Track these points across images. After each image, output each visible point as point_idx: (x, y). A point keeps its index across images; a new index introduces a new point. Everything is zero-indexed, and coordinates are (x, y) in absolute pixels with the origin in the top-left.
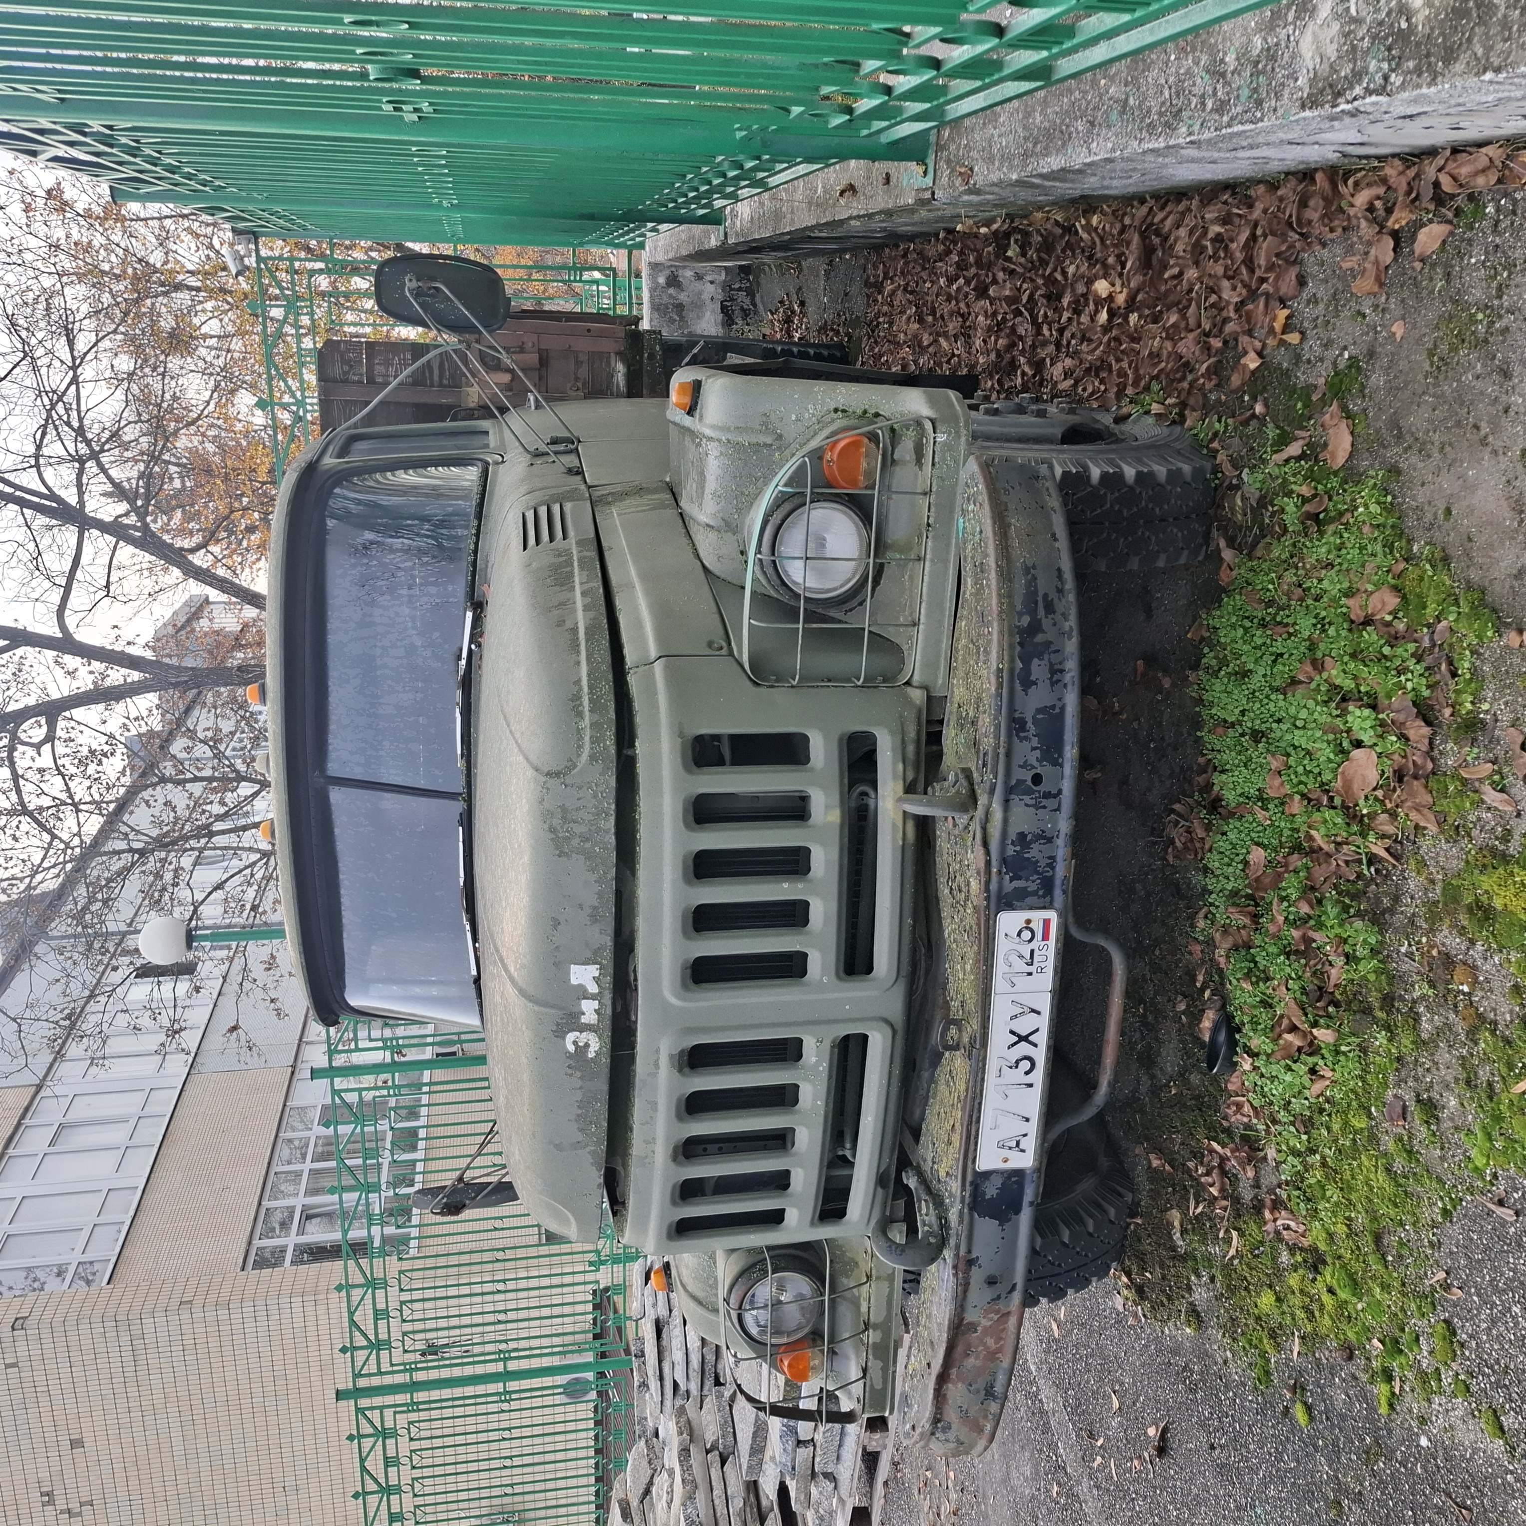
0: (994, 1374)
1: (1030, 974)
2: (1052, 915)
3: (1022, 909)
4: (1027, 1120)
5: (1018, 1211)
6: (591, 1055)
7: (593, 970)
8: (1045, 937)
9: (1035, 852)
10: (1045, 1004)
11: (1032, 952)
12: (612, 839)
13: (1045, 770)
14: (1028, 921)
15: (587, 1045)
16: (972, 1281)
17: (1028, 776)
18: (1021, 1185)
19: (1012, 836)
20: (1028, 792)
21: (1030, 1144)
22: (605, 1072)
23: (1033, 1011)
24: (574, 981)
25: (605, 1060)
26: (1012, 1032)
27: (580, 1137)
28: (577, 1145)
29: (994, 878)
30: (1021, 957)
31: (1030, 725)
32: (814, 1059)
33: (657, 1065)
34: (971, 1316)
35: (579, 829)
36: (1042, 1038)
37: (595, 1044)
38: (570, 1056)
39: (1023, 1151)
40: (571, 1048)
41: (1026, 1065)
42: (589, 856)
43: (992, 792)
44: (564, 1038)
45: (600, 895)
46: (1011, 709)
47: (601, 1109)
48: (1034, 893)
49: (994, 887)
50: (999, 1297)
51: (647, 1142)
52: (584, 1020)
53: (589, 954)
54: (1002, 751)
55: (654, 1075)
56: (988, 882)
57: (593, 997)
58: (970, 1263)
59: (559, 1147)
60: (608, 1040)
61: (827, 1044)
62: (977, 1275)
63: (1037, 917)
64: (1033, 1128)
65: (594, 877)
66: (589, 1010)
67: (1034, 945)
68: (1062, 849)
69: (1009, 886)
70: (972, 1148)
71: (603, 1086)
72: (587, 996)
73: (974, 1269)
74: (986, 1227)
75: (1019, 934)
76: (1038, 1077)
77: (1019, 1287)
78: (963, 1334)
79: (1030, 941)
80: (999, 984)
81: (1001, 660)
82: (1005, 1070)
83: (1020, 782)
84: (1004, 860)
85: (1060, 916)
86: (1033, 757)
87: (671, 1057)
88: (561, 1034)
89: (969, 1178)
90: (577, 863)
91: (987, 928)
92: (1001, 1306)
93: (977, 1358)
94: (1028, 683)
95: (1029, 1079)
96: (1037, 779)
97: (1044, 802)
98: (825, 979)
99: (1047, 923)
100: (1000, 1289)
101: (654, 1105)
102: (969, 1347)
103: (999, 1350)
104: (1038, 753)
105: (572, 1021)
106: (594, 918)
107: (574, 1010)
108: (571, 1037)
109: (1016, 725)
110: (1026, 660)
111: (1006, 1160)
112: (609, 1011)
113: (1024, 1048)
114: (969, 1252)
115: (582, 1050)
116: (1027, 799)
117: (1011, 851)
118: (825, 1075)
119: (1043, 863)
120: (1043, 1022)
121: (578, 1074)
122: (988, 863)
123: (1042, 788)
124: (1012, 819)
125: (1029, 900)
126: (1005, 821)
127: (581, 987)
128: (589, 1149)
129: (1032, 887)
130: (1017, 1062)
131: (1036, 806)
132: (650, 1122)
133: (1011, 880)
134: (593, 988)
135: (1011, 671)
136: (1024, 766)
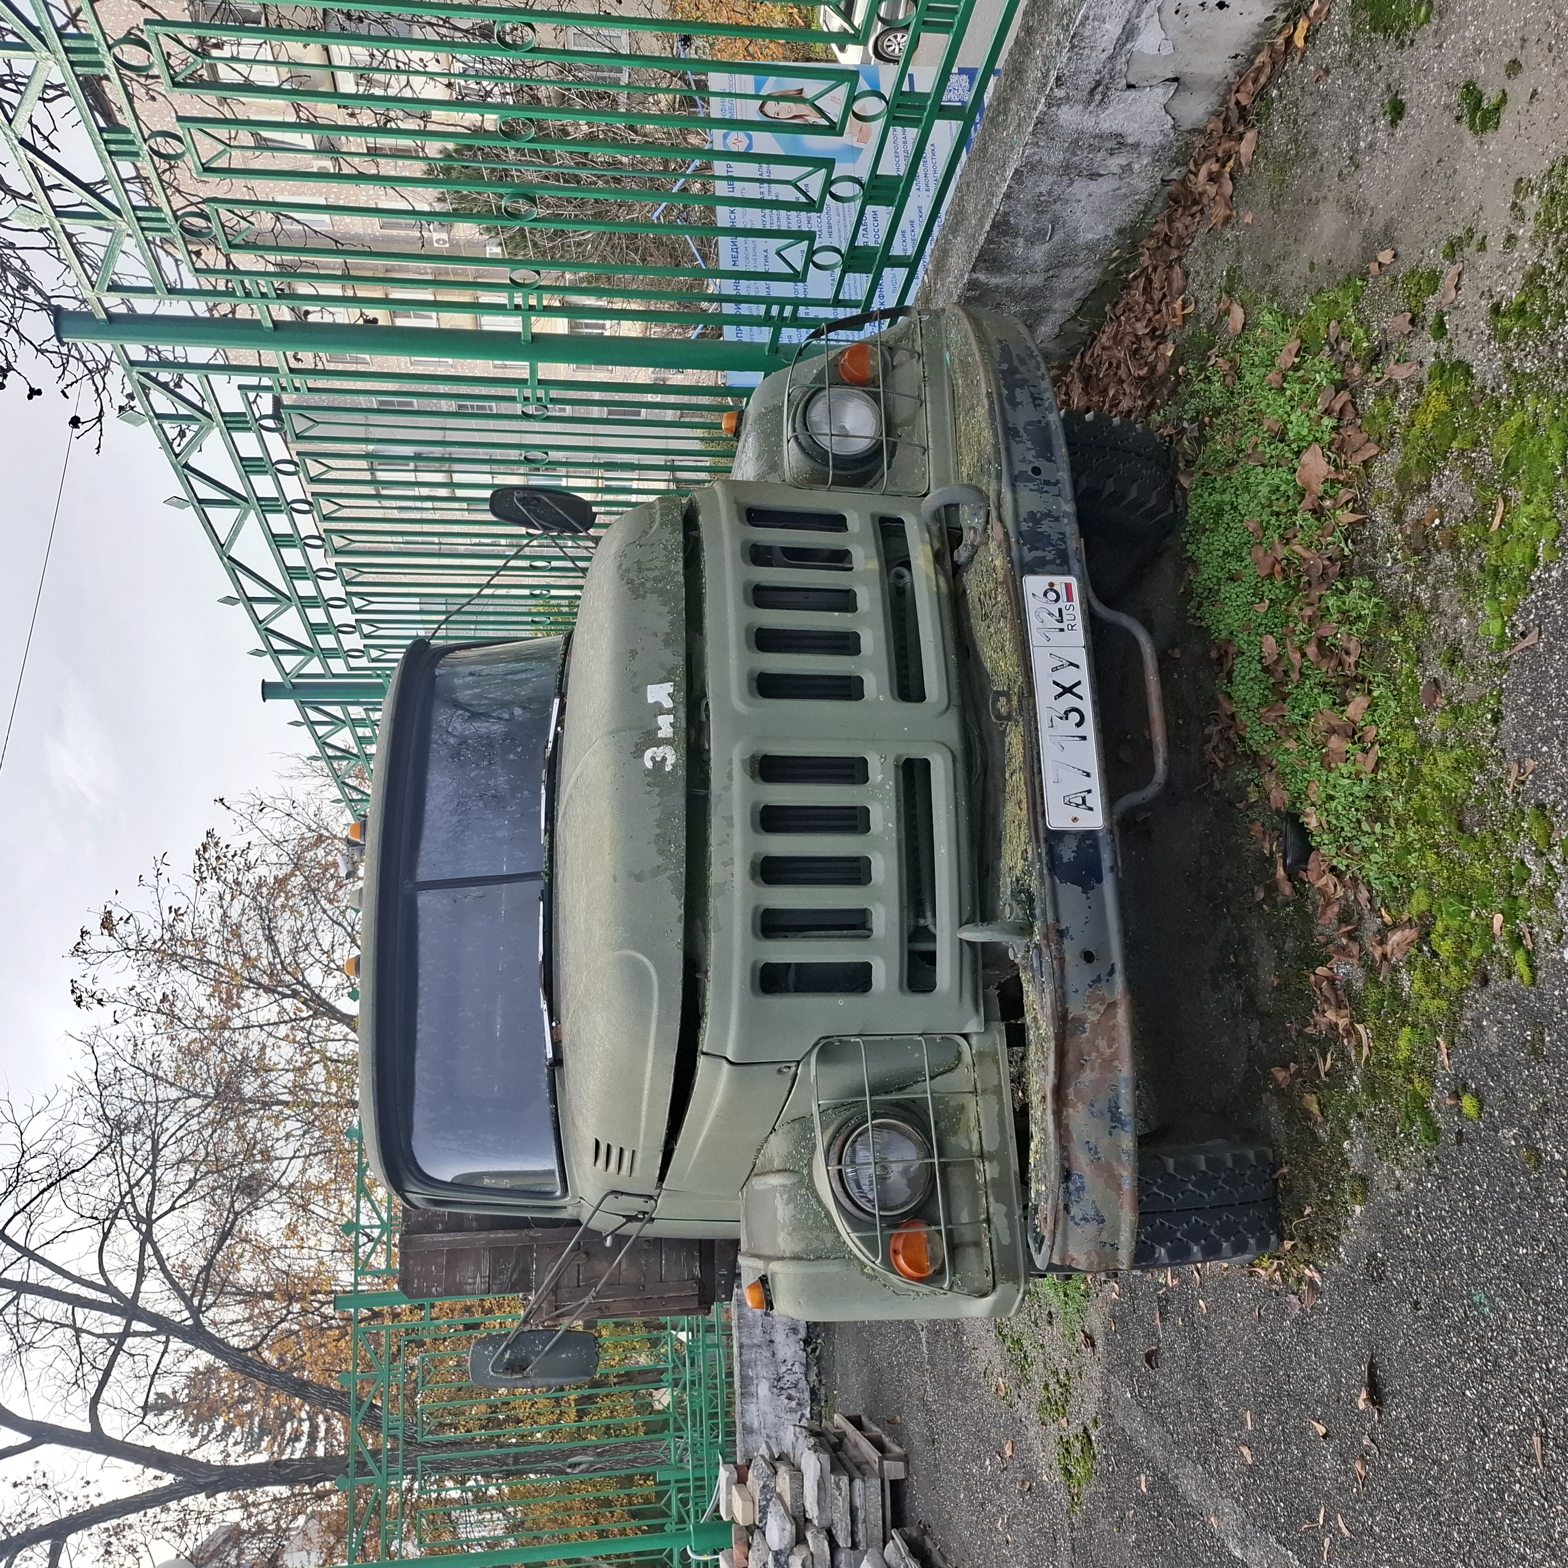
0: (1115, 1088)
1: (1062, 630)
2: (1072, 580)
3: (1043, 573)
4: (1088, 775)
5: (1100, 880)
6: (668, 768)
7: (668, 687)
8: (1070, 598)
9: (1046, 527)
10: (1081, 657)
11: (1060, 610)
12: (681, 579)
13: (1041, 463)
14: (1051, 584)
15: (664, 759)
16: (1067, 957)
17: (1028, 469)
18: (1096, 847)
19: (1023, 515)
20: (1031, 480)
21: (1096, 800)
22: (682, 785)
23: (1071, 664)
24: (651, 700)
25: (681, 772)
26: (1055, 683)
27: (660, 861)
28: (657, 871)
29: (1014, 546)
30: (1050, 614)
31: (1022, 432)
32: (880, 777)
33: (730, 777)
34: (1074, 1010)
35: (651, 575)
36: (1085, 690)
37: (670, 757)
38: (648, 773)
39: (1091, 809)
40: (649, 764)
41: (1074, 717)
42: (661, 592)
43: (999, 477)
44: (642, 756)
45: (672, 623)
46: (1005, 422)
47: (679, 824)
48: (1052, 562)
49: (1015, 554)
50: (1098, 980)
51: (725, 864)
52: (661, 734)
53: (664, 674)
54: (1002, 447)
55: (727, 788)
56: (1009, 549)
57: (668, 712)
58: (1061, 934)
59: (639, 877)
60: (683, 752)
61: (891, 763)
62: (1072, 949)
63: (1060, 581)
64: (1095, 783)
65: (667, 609)
66: (665, 725)
67: (1062, 603)
68: (1070, 527)
69: (1029, 556)
70: (1039, 800)
71: (679, 801)
72: (662, 711)
73: (1067, 942)
74: (1070, 893)
75: (1045, 594)
76: (1089, 728)
77: (1119, 966)
78: (1072, 1036)
79: (1057, 600)
80: (1035, 637)
81: (989, 385)
82: (1056, 720)
83: (1022, 473)
84: (1020, 534)
85: (1079, 580)
86: (1030, 455)
87: (743, 761)
88: (638, 753)
89: (1042, 835)
90: (652, 599)
91: (1015, 588)
92: (1103, 991)
93: (1092, 1070)
94: (1014, 404)
95: (1081, 731)
96: (1036, 471)
97: (1046, 488)
98: (881, 698)
99: (1068, 587)
100: (1099, 967)
101: (729, 820)
102: (1081, 1055)
103: (1114, 1057)
104: (1033, 452)
105: (651, 738)
106: (667, 643)
107: (652, 727)
108: (649, 754)
109: (1010, 432)
110: (1011, 387)
111: (1075, 820)
112: (683, 724)
113: (1069, 701)
114: (1058, 920)
115: (659, 764)
116: (1030, 485)
117: (1025, 527)
118: (892, 794)
119: (1055, 537)
120: (1083, 675)
121: (657, 790)
122: (1006, 534)
123: (1042, 477)
124: (1021, 501)
125: (1048, 567)
126: (1015, 501)
127: (658, 705)
128: (667, 874)
129: (1050, 556)
130: (1067, 713)
131: (1041, 491)
132: (726, 841)
133: (1030, 550)
134: (668, 704)
135: (1000, 395)
136: (1023, 461)
